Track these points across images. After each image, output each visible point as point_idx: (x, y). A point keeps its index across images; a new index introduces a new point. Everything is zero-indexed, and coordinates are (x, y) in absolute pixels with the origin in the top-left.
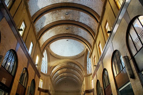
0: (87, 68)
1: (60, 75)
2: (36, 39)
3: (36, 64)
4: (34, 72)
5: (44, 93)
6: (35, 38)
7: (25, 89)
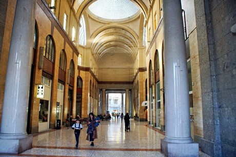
0: (144, 36)
1: (105, 45)
2: (70, 6)
3: (73, 40)
4: (71, 50)
5: (84, 72)
6: (68, 6)
7: (65, 73)
